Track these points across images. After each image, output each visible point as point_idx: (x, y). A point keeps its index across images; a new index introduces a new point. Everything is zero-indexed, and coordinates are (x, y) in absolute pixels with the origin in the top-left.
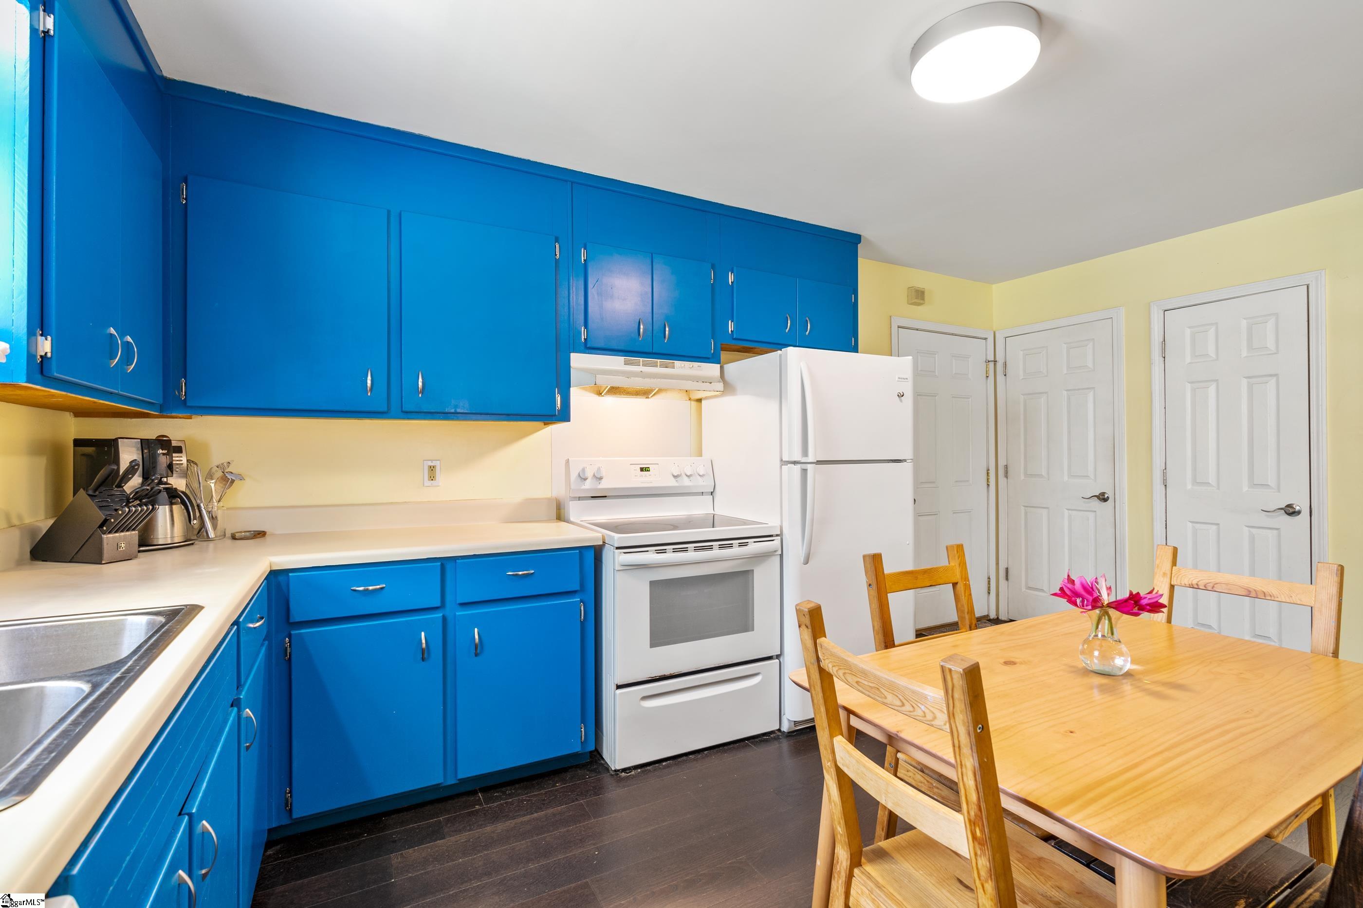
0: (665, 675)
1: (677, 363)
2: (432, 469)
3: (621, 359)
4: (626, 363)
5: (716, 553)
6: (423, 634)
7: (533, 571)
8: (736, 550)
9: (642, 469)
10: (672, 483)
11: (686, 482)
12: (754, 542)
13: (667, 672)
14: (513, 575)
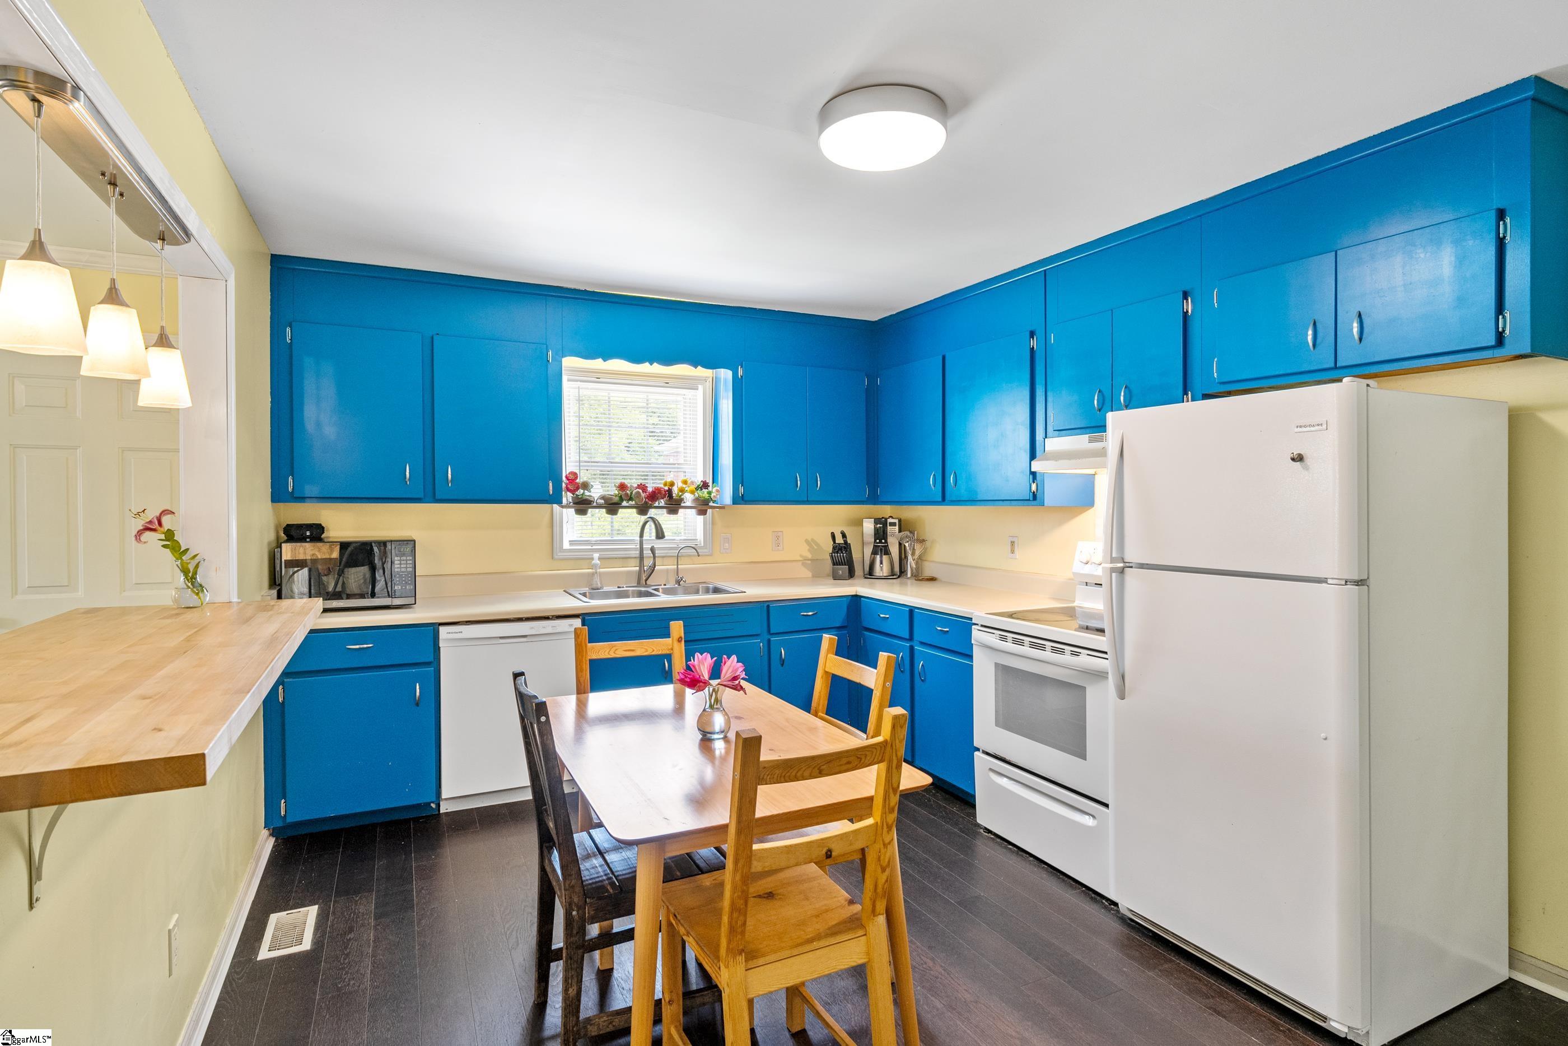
0: (1005, 758)
2: (1013, 543)
3: (1085, 437)
4: (1091, 441)
5: (1047, 655)
6: (901, 654)
7: (948, 630)
8: (1067, 658)
12: (1088, 655)
13: (1008, 758)
14: (941, 630)
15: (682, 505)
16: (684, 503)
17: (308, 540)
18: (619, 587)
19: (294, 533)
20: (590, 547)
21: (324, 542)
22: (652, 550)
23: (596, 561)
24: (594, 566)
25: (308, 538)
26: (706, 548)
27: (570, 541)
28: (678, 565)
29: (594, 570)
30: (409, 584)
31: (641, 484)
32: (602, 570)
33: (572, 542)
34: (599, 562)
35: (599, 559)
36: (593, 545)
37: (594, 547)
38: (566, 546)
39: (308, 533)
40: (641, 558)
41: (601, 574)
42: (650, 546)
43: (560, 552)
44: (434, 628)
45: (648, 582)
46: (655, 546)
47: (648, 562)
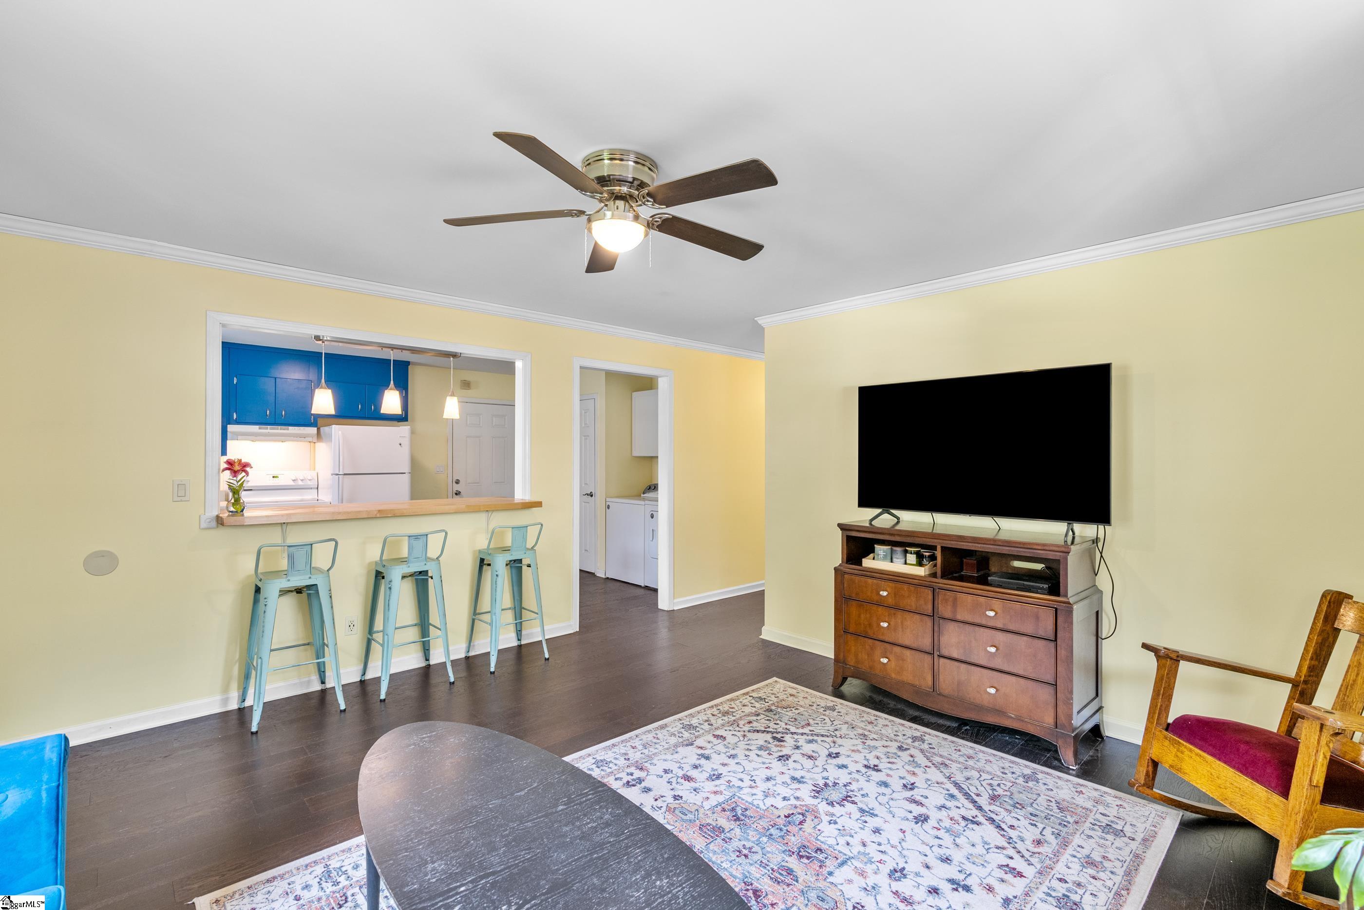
1: (290, 428)
3: (258, 427)
4: (260, 429)
9: (274, 477)
10: (292, 483)
11: (300, 483)
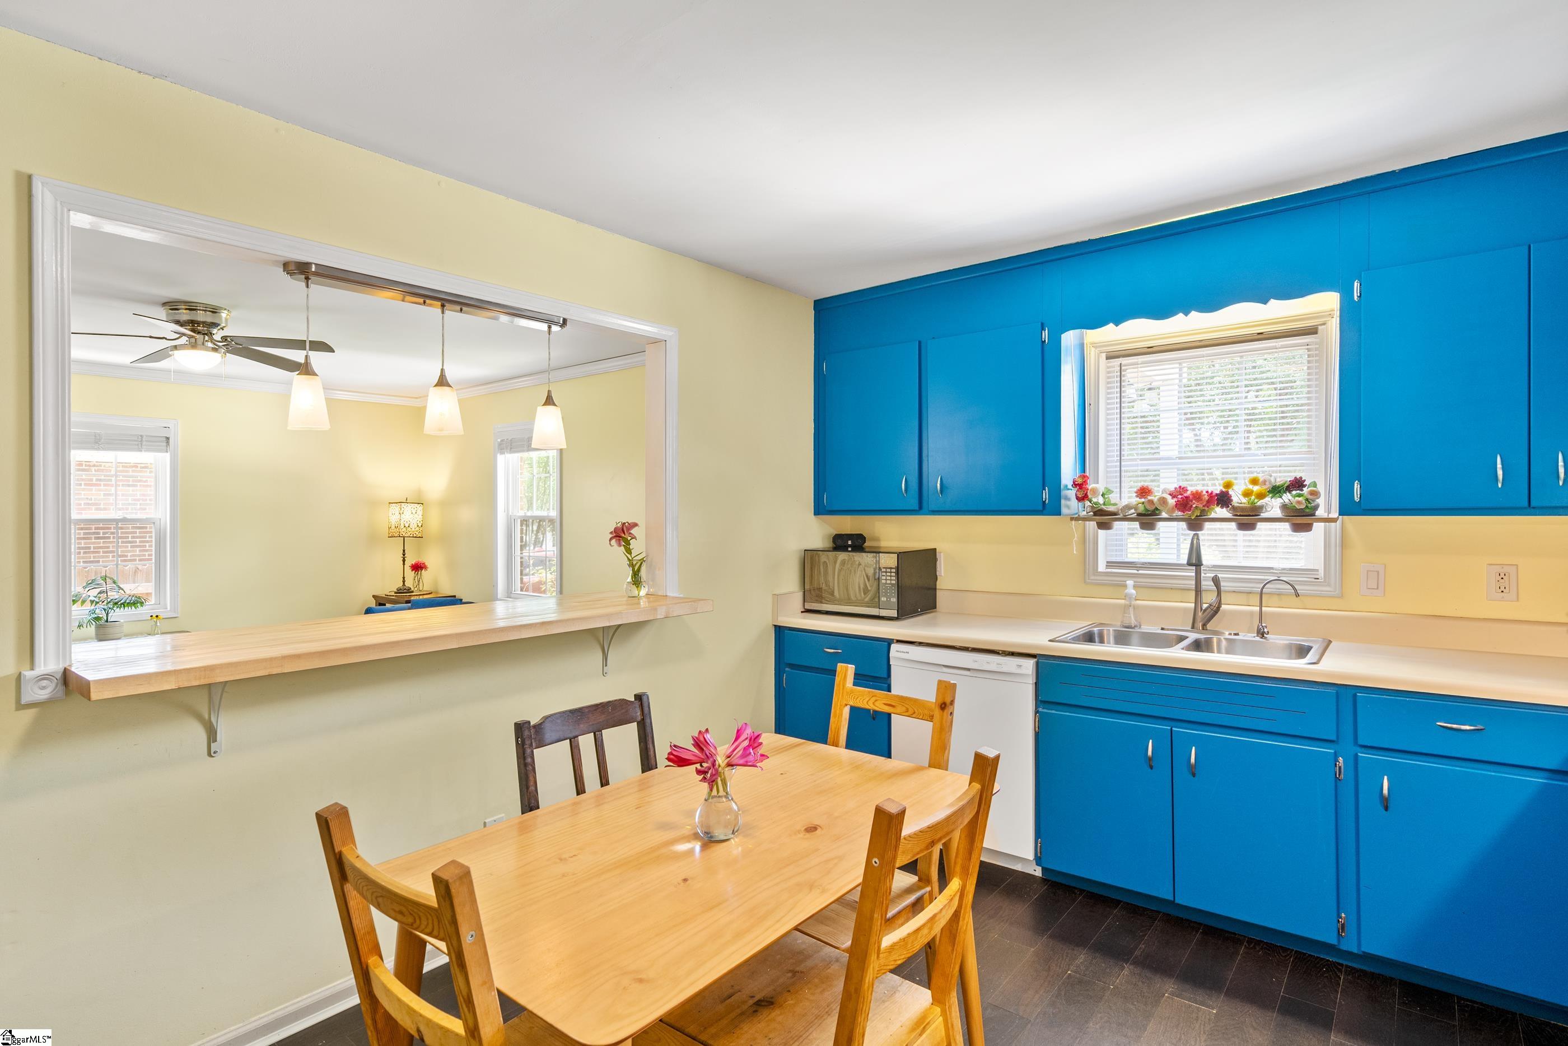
15: (1263, 515)
16: (1266, 511)
17: (850, 549)
18: (1162, 629)
19: (842, 543)
20: (1136, 572)
21: (865, 552)
22: (1216, 581)
23: (1131, 591)
24: (1126, 597)
25: (850, 547)
26: (1329, 585)
27: (1107, 562)
28: (1261, 606)
29: (1127, 603)
30: (893, 597)
31: (1180, 487)
32: (1138, 602)
33: (1110, 564)
34: (1134, 592)
35: (1135, 587)
36: (1138, 568)
37: (1140, 572)
38: (1102, 567)
39: (850, 543)
40: (1198, 590)
41: (1135, 608)
42: (1213, 575)
43: (1094, 575)
44: (889, 642)
45: (1209, 626)
46: (1219, 575)
47: (1209, 598)
